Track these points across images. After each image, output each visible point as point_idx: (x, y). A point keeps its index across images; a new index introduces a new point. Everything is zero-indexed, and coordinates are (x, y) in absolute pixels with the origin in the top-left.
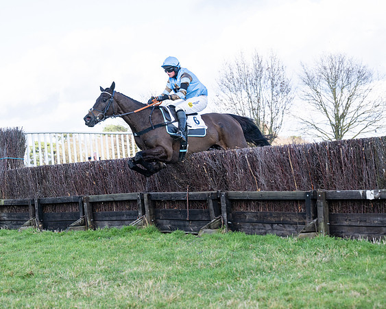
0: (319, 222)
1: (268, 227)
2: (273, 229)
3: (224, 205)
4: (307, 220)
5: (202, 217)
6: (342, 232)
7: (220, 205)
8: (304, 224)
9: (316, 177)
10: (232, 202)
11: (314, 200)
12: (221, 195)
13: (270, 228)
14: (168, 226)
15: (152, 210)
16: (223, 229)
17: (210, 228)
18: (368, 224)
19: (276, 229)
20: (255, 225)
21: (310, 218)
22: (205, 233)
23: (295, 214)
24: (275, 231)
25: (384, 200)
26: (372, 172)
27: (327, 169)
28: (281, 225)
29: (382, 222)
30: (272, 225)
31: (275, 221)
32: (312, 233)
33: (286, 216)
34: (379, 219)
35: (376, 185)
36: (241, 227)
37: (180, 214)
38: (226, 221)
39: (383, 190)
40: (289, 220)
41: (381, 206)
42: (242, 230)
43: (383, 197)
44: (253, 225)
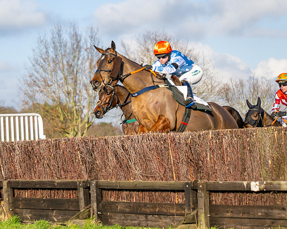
0: (199, 213)
1: (142, 218)
2: (147, 220)
3: (94, 195)
4: (186, 211)
5: (69, 207)
6: (223, 224)
7: (90, 194)
8: (183, 215)
9: (196, 164)
10: (101, 190)
11: (195, 190)
12: (90, 183)
13: (144, 219)
14: (28, 216)
15: (10, 198)
16: (93, 219)
17: (78, 217)
18: (251, 216)
19: (151, 220)
20: (127, 216)
21: (189, 209)
22: (74, 223)
23: (172, 205)
24: (149, 223)
25: (269, 192)
26: (256, 163)
27: (208, 159)
28: (156, 216)
29: (266, 214)
30: (147, 216)
31: (150, 212)
32: (192, 225)
33: (162, 207)
34: (263, 211)
35: (261, 177)
36: (111, 217)
37: (43, 203)
38: (96, 211)
39: (268, 182)
40: (165, 211)
41: (265, 198)
42: (113, 220)
43: (268, 189)
44: (125, 216)
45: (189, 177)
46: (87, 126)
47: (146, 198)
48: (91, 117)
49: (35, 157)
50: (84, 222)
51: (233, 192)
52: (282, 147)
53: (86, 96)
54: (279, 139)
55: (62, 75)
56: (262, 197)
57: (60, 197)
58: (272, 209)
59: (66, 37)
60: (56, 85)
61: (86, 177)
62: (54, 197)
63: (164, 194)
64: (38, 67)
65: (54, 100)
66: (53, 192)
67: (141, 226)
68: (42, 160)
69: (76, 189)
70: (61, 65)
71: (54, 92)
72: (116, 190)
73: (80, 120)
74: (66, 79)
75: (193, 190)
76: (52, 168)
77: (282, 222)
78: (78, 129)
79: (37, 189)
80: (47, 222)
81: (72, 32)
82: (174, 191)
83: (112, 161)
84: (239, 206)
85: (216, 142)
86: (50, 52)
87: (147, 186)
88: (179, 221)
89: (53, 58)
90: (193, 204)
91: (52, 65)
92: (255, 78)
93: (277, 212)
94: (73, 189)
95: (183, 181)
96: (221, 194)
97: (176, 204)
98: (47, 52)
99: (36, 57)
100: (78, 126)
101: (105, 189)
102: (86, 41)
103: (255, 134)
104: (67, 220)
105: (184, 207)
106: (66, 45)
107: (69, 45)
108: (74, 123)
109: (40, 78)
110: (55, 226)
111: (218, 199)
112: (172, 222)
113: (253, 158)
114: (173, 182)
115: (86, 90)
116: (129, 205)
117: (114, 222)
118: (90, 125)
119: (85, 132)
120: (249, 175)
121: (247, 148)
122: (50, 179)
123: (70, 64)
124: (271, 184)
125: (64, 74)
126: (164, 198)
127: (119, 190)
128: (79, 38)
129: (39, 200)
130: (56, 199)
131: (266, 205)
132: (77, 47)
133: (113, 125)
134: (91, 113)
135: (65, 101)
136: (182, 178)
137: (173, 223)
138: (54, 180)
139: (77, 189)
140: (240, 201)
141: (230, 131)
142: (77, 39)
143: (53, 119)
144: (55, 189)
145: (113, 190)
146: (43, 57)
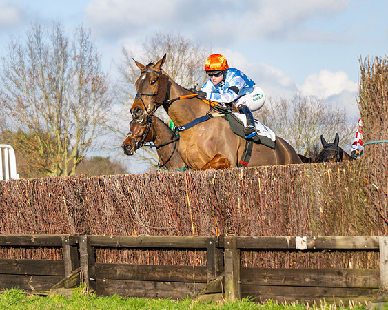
0: (226, 280)
1: (150, 285)
2: (156, 289)
3: (84, 254)
4: (209, 276)
5: (51, 271)
6: (259, 294)
7: (79, 253)
8: (205, 282)
9: (222, 213)
10: (94, 248)
11: (221, 248)
12: (79, 239)
13: (152, 287)
16: (83, 287)
17: (63, 285)
18: (296, 283)
19: (162, 289)
20: (129, 283)
21: (213, 274)
22: (57, 292)
23: (190, 268)
24: (159, 292)
25: (320, 250)
26: (302, 212)
27: (239, 206)
28: (169, 283)
29: (316, 280)
30: (156, 284)
31: (161, 278)
32: (217, 295)
33: (177, 271)
34: (312, 275)
35: (309, 230)
36: (107, 285)
37: (16, 266)
38: (87, 276)
39: (319, 237)
40: (181, 276)
41: (315, 258)
42: (111, 289)
43: (319, 247)
44: (126, 283)
45: (213, 231)
46: (75, 162)
47: (155, 258)
48: (81, 149)
49: (5, 204)
50: (70, 291)
51: (272, 250)
52: (337, 190)
53: (74, 121)
54: (334, 179)
55: (41, 93)
56: (310, 257)
57: (39, 258)
58: (324, 274)
59: (47, 41)
60: (34, 105)
61: (73, 231)
62: (31, 257)
63: (179, 253)
64: (10, 81)
65: (31, 127)
66: (29, 250)
67: (148, 297)
68: (14, 208)
69: (60, 247)
70: (40, 79)
71: (31, 116)
72: (114, 248)
73: (66, 153)
74: (47, 97)
75: (219, 248)
76: (28, 219)
77: (337, 290)
78: (63, 165)
79: (8, 247)
80: (21, 292)
81: (56, 35)
82: (193, 250)
83: (109, 208)
84: (280, 269)
85: (249, 184)
86: (25, 61)
87: (156, 243)
88: (200, 290)
89: (29, 70)
90: (219, 267)
91: (28, 78)
92: (302, 97)
93: (331, 277)
94: (56, 247)
95: (205, 235)
96: (255, 254)
97: (195, 267)
98: (22, 61)
99: (7, 68)
100: (63, 162)
101: (99, 247)
102: (74, 47)
103: (301, 172)
104: (48, 288)
105: (205, 271)
106: (47, 51)
107: (51, 52)
108: (59, 157)
109: (11, 96)
110: (31, 296)
111: (252, 260)
112: (191, 291)
113: (299, 205)
114: (192, 237)
115: (75, 113)
116: (131, 268)
117: (112, 291)
118: (80, 161)
119: (73, 169)
120: (293, 228)
121: (290, 191)
122: (25, 234)
123: (53, 77)
124: (323, 239)
125: (44, 91)
126: (179, 259)
127: (119, 248)
128: (64, 42)
129: (10, 262)
130: (34, 260)
131: (316, 267)
132: (62, 55)
133: (111, 160)
134: (81, 144)
135: (45, 128)
136: (203, 232)
137: (191, 293)
138: (30, 235)
139: (62, 247)
140: (282, 263)
141: (268, 169)
142: (61, 44)
143: (29, 153)
144: (31, 247)
145: (110, 248)
146: (16, 68)
